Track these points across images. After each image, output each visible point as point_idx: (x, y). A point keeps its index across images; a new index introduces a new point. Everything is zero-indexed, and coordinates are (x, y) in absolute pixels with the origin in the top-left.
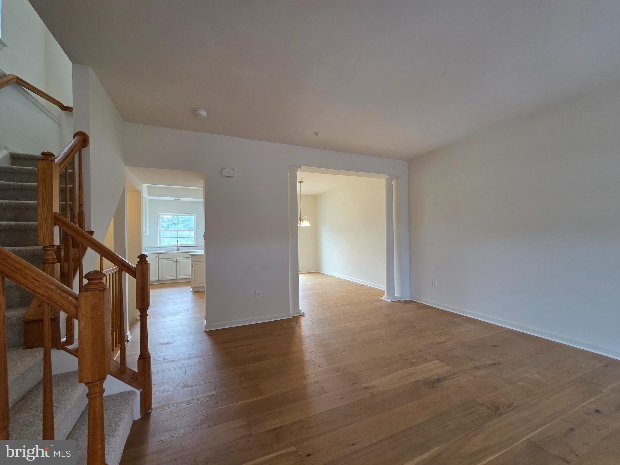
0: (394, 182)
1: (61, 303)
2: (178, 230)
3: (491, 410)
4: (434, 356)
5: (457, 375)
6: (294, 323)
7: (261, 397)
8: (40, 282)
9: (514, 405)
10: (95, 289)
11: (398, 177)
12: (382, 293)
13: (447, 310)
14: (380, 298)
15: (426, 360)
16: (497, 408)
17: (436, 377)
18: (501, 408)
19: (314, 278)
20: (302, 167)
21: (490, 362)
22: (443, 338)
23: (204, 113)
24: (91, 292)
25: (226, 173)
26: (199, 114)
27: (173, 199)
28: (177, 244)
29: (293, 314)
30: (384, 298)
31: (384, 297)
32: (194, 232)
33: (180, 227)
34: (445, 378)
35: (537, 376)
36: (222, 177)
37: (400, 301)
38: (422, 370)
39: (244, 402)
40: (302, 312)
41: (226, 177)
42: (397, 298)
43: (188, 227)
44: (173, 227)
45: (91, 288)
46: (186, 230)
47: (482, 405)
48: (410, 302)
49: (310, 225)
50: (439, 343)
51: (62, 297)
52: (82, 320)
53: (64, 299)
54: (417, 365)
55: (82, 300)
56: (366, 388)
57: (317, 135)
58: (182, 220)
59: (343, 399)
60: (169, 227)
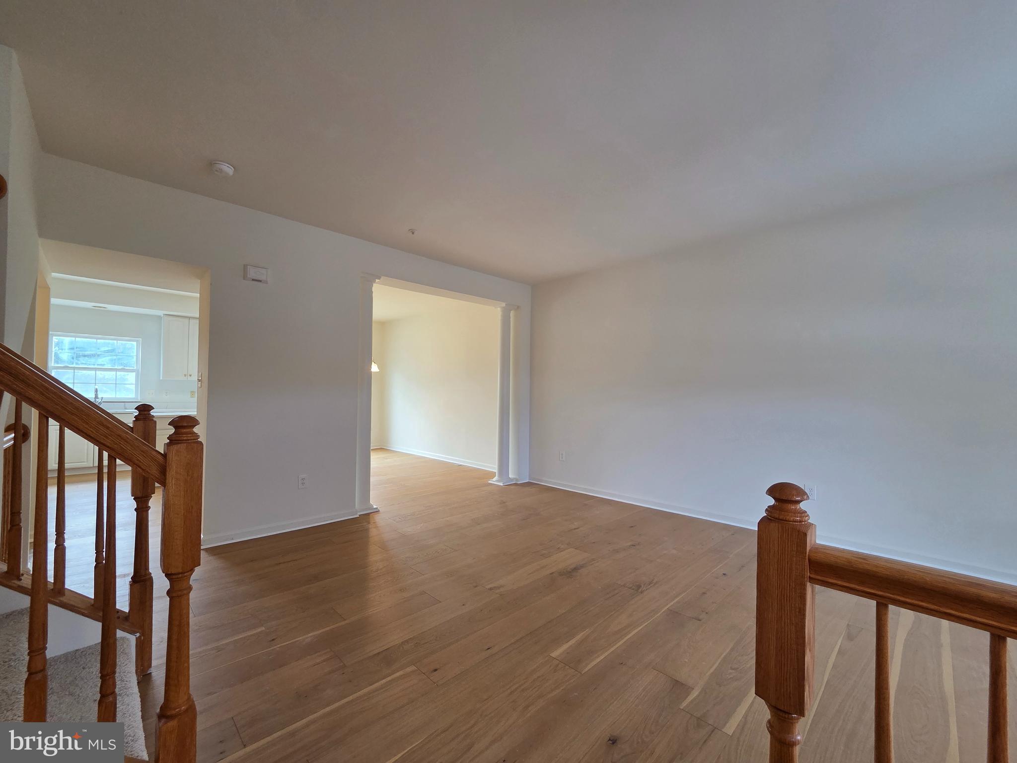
0: (512, 314)
1: (138, 460)
2: (96, 369)
3: (633, 589)
4: (568, 545)
5: (595, 561)
6: (365, 524)
7: (343, 623)
8: (110, 429)
9: (655, 581)
10: (190, 441)
11: (518, 307)
12: (492, 475)
13: (576, 491)
14: (489, 482)
15: (559, 550)
16: (639, 587)
17: (573, 566)
18: (643, 586)
19: (378, 458)
20: (382, 277)
21: (629, 544)
22: (575, 523)
23: (229, 170)
24: (185, 444)
25: (252, 273)
26: (221, 171)
27: (89, 305)
28: (96, 397)
29: (361, 511)
30: (495, 481)
31: (494, 479)
32: (134, 374)
33: (103, 363)
34: (582, 567)
35: (674, 552)
36: (244, 279)
37: (516, 484)
38: (556, 561)
39: (320, 631)
40: (375, 507)
41: (253, 280)
42: (512, 480)
43: (121, 364)
44: (84, 362)
45: (185, 438)
46: (116, 370)
47: (624, 586)
48: (529, 484)
49: (379, 371)
50: (572, 529)
51: (142, 451)
52: (172, 485)
53: (145, 455)
54: (550, 557)
55: (172, 455)
56: (491, 589)
57: (413, 233)
58: (107, 349)
59: (464, 605)
60: (75, 361)
